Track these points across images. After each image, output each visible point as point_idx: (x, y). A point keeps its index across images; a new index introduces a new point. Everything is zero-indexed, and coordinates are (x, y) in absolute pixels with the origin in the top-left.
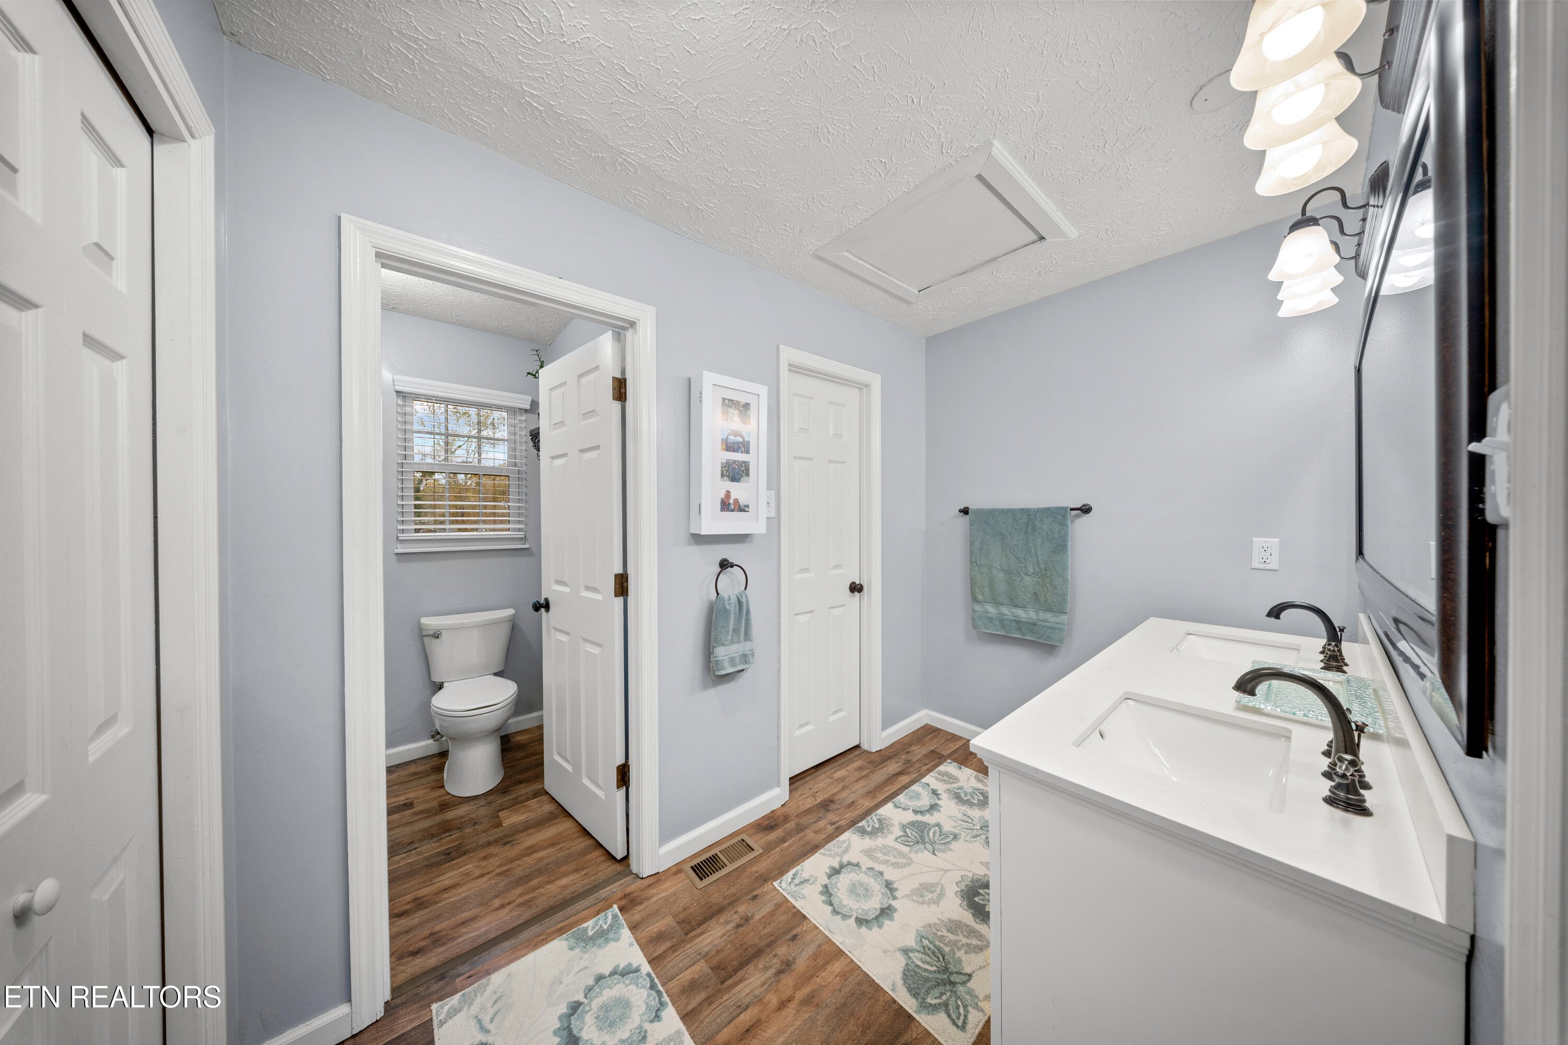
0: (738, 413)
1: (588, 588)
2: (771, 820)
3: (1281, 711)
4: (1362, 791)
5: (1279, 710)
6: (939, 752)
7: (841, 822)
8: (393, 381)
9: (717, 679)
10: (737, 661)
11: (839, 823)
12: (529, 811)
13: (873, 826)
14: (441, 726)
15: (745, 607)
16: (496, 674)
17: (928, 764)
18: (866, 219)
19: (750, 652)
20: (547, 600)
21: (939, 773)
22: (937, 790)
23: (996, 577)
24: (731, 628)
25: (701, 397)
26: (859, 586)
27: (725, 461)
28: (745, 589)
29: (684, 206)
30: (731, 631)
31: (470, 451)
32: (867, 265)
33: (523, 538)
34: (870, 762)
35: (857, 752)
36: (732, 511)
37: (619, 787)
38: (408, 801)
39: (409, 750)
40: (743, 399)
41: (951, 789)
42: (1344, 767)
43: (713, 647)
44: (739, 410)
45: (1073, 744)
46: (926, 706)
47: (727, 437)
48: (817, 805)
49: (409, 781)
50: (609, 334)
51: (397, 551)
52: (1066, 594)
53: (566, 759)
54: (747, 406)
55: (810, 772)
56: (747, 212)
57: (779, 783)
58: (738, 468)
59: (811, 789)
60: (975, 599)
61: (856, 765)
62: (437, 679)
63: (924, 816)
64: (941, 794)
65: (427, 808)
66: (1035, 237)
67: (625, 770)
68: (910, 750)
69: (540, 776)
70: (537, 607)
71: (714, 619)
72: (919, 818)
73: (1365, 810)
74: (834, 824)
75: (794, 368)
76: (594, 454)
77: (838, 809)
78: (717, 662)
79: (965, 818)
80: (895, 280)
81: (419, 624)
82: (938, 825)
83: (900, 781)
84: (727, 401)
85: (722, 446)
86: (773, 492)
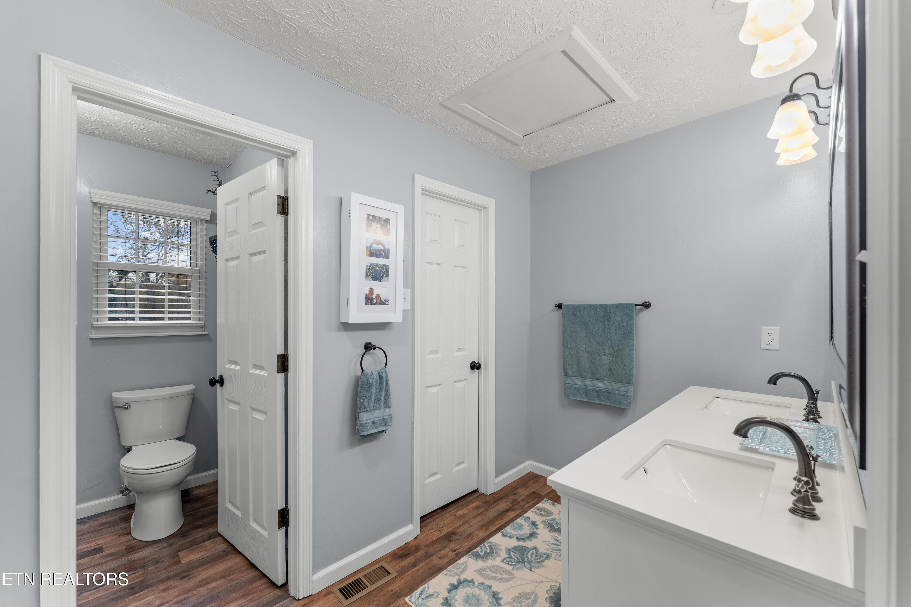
0: (380, 227)
1: (256, 367)
2: (406, 550)
3: (770, 450)
4: (813, 503)
5: (768, 449)
6: (539, 493)
7: (461, 549)
8: (90, 194)
9: (361, 438)
10: (378, 424)
11: (459, 550)
12: (205, 550)
13: (485, 551)
14: (129, 483)
15: (385, 381)
16: (177, 439)
17: (529, 502)
18: (481, 79)
19: (389, 417)
20: (221, 377)
21: (538, 509)
22: (535, 522)
23: (582, 356)
24: (373, 397)
25: (349, 213)
26: (478, 365)
27: (369, 265)
28: (385, 366)
29: (337, 62)
30: (373, 400)
31: (161, 255)
32: (483, 114)
33: (203, 326)
34: (485, 503)
35: (476, 495)
36: (375, 304)
37: (280, 527)
38: (98, 546)
39: (100, 504)
40: (384, 215)
41: (546, 521)
42: (800, 486)
43: (359, 413)
44: (380, 224)
45: (622, 477)
46: (530, 459)
47: (371, 245)
48: (442, 537)
49: (99, 530)
50: (275, 160)
51: (91, 336)
52: (632, 369)
53: (237, 506)
54: (387, 221)
55: (438, 512)
56: (387, 69)
57: (412, 521)
58: (380, 270)
59: (437, 525)
60: (566, 374)
61: (474, 505)
62: (126, 444)
63: (525, 542)
64: (539, 525)
65: (115, 552)
66: (608, 100)
67: (285, 513)
68: (516, 492)
69: (215, 522)
70: (213, 382)
71: (359, 391)
72: (521, 543)
73: (815, 516)
74: (455, 551)
75: (426, 192)
76: (261, 257)
77: (459, 539)
78: (361, 425)
79: (556, 542)
80: (505, 127)
81: (111, 396)
82: (535, 548)
83: (508, 516)
84: (371, 217)
85: (367, 252)
86: (409, 289)
